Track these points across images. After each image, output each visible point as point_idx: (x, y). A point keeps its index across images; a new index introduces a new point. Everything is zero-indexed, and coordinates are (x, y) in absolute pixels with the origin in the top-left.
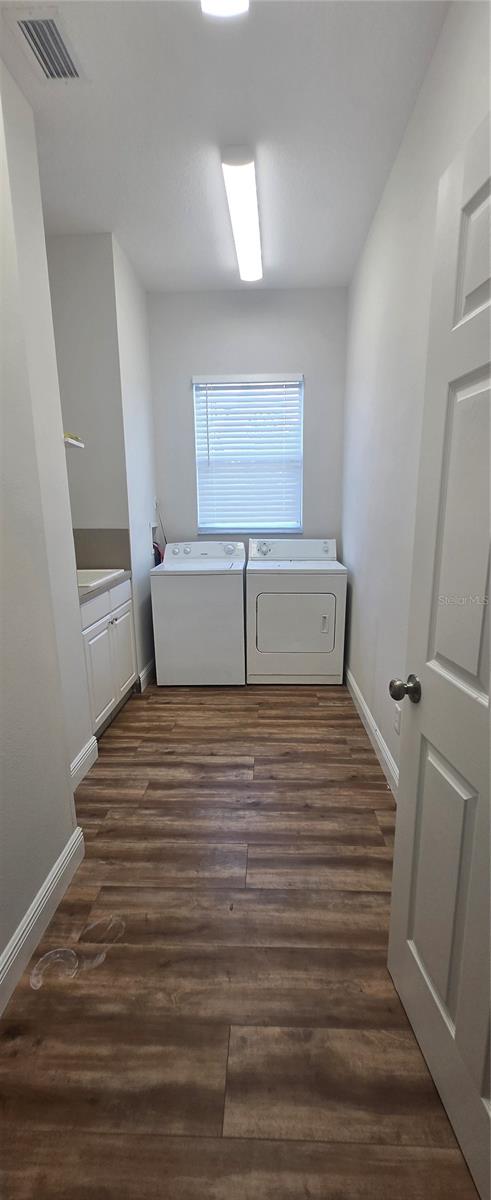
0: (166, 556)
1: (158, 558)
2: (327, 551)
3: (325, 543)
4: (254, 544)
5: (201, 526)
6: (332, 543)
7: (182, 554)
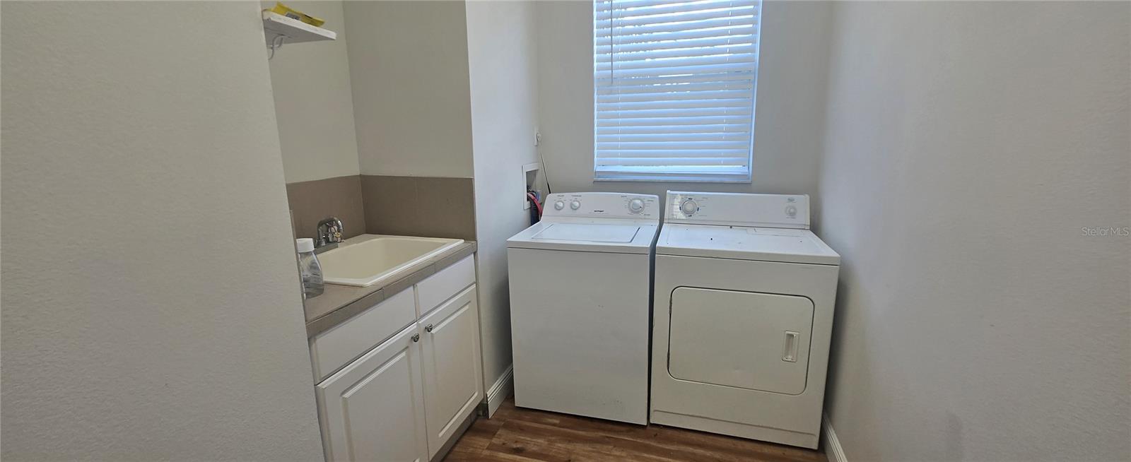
0: (546, 211)
1: (535, 215)
2: (792, 215)
3: (790, 200)
4: (676, 199)
5: (598, 169)
6: (803, 202)
7: (567, 210)
